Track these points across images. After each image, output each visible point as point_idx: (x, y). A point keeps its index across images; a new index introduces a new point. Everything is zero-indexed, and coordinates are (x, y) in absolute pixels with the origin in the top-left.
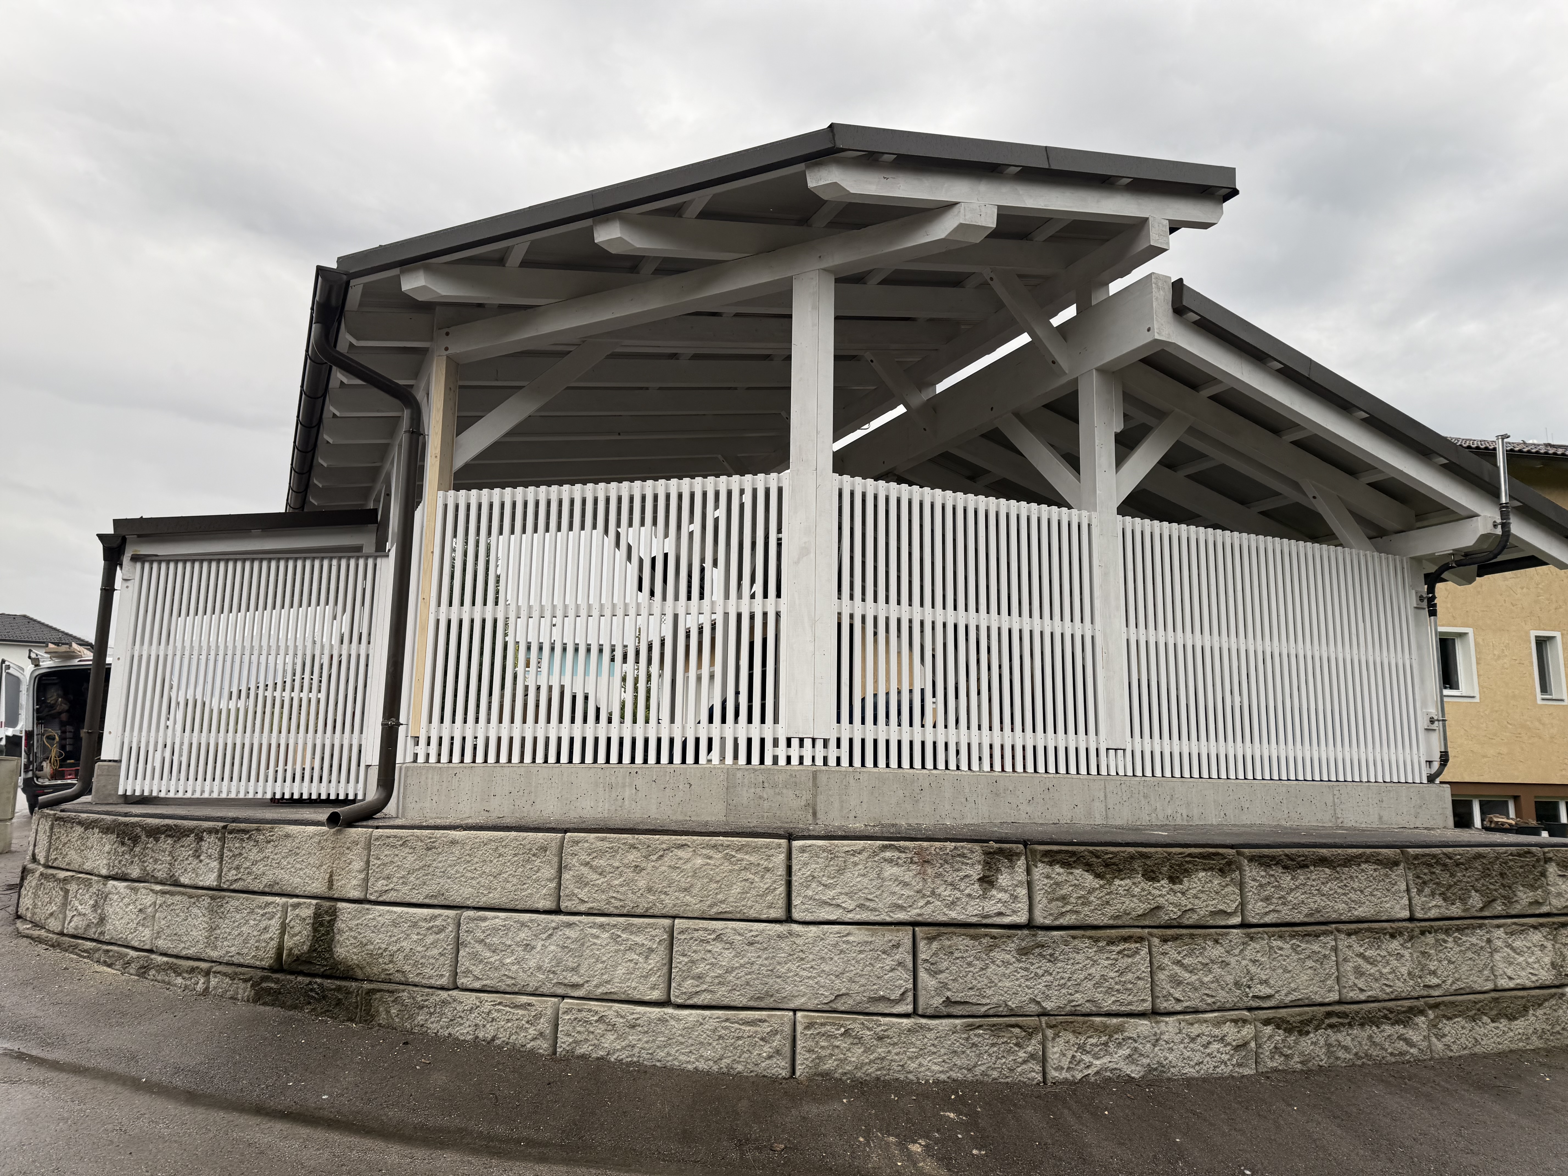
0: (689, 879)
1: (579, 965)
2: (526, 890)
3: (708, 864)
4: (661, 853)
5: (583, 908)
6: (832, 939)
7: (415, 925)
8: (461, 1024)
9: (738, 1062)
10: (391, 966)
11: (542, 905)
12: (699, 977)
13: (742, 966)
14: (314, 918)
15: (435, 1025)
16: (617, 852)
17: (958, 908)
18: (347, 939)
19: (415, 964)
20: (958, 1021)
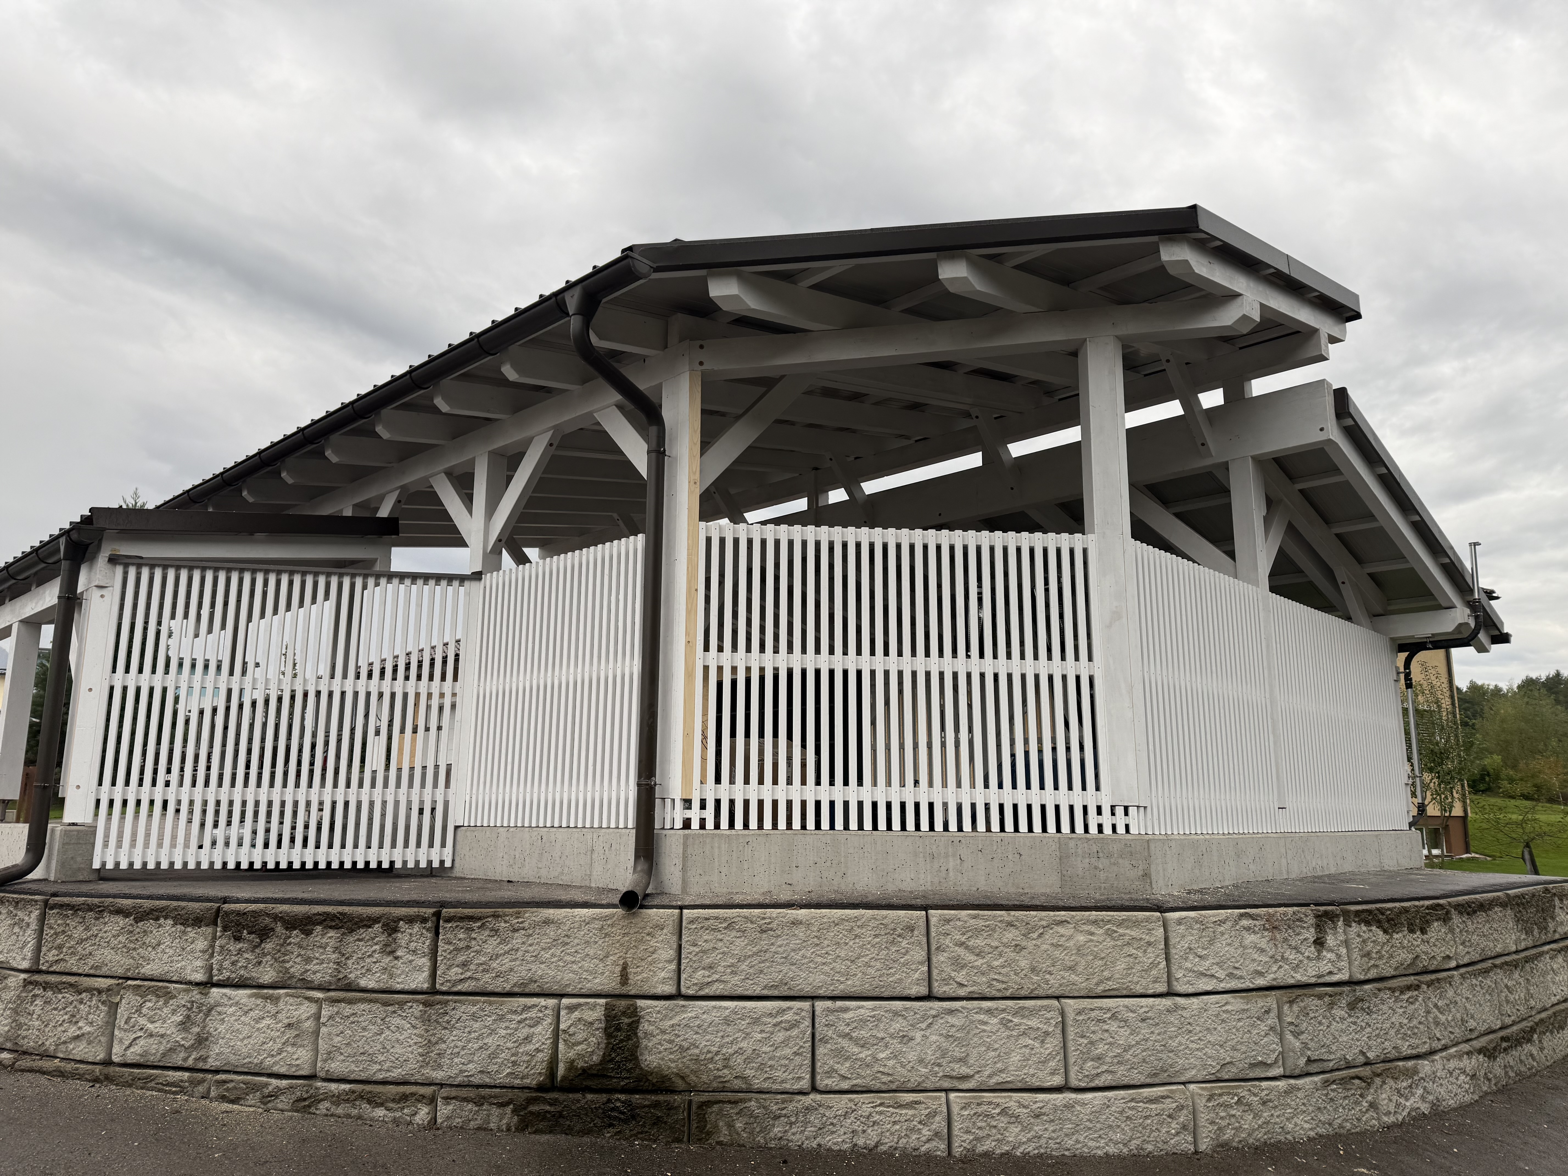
0: (1073, 958)
1: (968, 1054)
2: (894, 975)
3: (1091, 941)
4: (1041, 931)
5: (962, 992)
6: (1214, 1010)
7: (756, 1021)
8: (833, 1133)
9: (1148, 1142)
10: (726, 1071)
11: (914, 991)
12: (1099, 1058)
13: (1138, 1043)
14: (607, 1021)
15: (798, 1136)
16: (994, 930)
17: (1301, 970)
18: (660, 1044)
19: (761, 1067)
20: (1317, 1079)
